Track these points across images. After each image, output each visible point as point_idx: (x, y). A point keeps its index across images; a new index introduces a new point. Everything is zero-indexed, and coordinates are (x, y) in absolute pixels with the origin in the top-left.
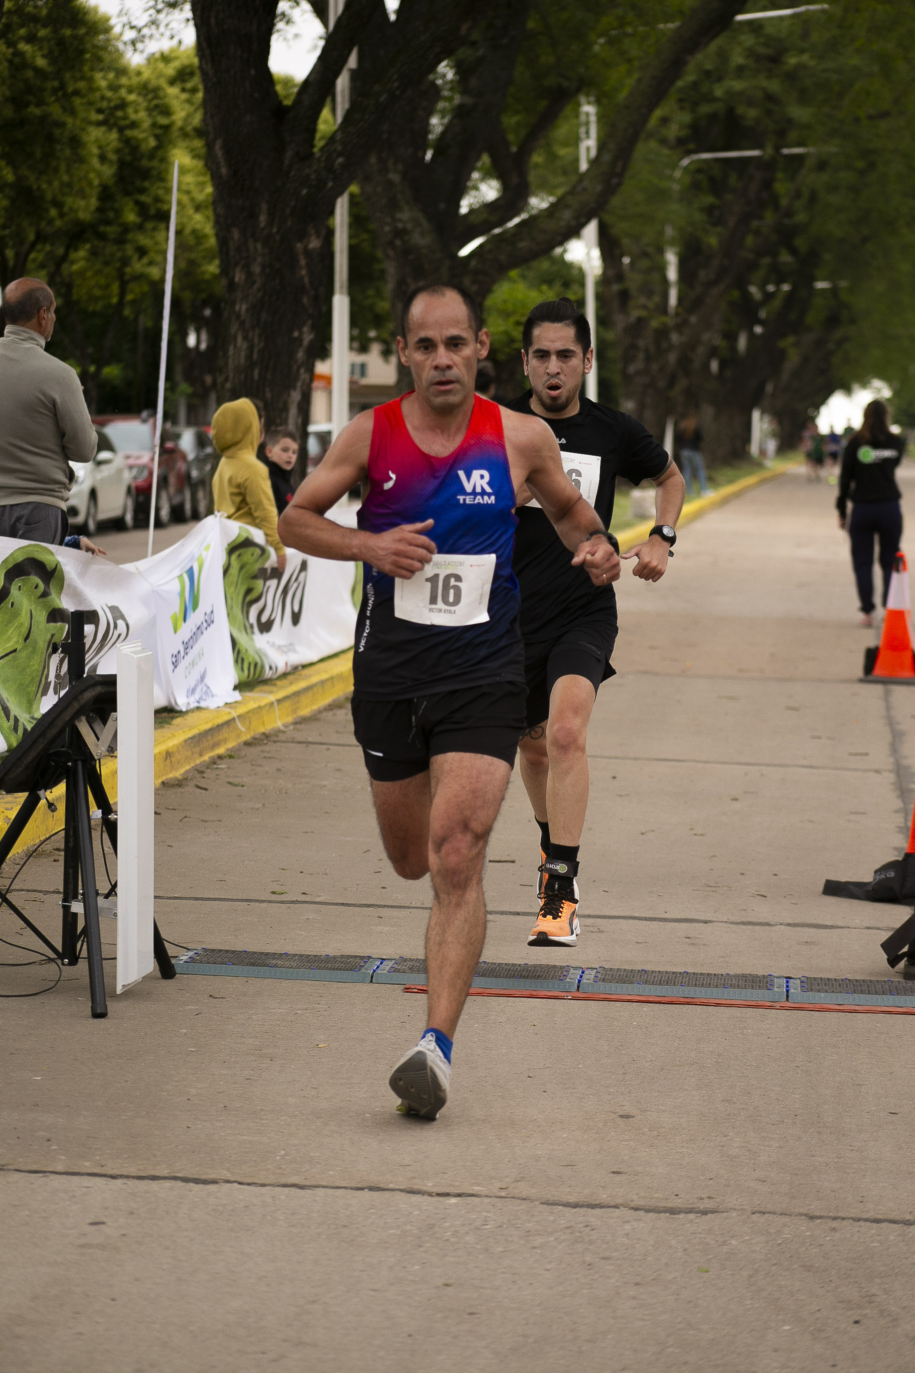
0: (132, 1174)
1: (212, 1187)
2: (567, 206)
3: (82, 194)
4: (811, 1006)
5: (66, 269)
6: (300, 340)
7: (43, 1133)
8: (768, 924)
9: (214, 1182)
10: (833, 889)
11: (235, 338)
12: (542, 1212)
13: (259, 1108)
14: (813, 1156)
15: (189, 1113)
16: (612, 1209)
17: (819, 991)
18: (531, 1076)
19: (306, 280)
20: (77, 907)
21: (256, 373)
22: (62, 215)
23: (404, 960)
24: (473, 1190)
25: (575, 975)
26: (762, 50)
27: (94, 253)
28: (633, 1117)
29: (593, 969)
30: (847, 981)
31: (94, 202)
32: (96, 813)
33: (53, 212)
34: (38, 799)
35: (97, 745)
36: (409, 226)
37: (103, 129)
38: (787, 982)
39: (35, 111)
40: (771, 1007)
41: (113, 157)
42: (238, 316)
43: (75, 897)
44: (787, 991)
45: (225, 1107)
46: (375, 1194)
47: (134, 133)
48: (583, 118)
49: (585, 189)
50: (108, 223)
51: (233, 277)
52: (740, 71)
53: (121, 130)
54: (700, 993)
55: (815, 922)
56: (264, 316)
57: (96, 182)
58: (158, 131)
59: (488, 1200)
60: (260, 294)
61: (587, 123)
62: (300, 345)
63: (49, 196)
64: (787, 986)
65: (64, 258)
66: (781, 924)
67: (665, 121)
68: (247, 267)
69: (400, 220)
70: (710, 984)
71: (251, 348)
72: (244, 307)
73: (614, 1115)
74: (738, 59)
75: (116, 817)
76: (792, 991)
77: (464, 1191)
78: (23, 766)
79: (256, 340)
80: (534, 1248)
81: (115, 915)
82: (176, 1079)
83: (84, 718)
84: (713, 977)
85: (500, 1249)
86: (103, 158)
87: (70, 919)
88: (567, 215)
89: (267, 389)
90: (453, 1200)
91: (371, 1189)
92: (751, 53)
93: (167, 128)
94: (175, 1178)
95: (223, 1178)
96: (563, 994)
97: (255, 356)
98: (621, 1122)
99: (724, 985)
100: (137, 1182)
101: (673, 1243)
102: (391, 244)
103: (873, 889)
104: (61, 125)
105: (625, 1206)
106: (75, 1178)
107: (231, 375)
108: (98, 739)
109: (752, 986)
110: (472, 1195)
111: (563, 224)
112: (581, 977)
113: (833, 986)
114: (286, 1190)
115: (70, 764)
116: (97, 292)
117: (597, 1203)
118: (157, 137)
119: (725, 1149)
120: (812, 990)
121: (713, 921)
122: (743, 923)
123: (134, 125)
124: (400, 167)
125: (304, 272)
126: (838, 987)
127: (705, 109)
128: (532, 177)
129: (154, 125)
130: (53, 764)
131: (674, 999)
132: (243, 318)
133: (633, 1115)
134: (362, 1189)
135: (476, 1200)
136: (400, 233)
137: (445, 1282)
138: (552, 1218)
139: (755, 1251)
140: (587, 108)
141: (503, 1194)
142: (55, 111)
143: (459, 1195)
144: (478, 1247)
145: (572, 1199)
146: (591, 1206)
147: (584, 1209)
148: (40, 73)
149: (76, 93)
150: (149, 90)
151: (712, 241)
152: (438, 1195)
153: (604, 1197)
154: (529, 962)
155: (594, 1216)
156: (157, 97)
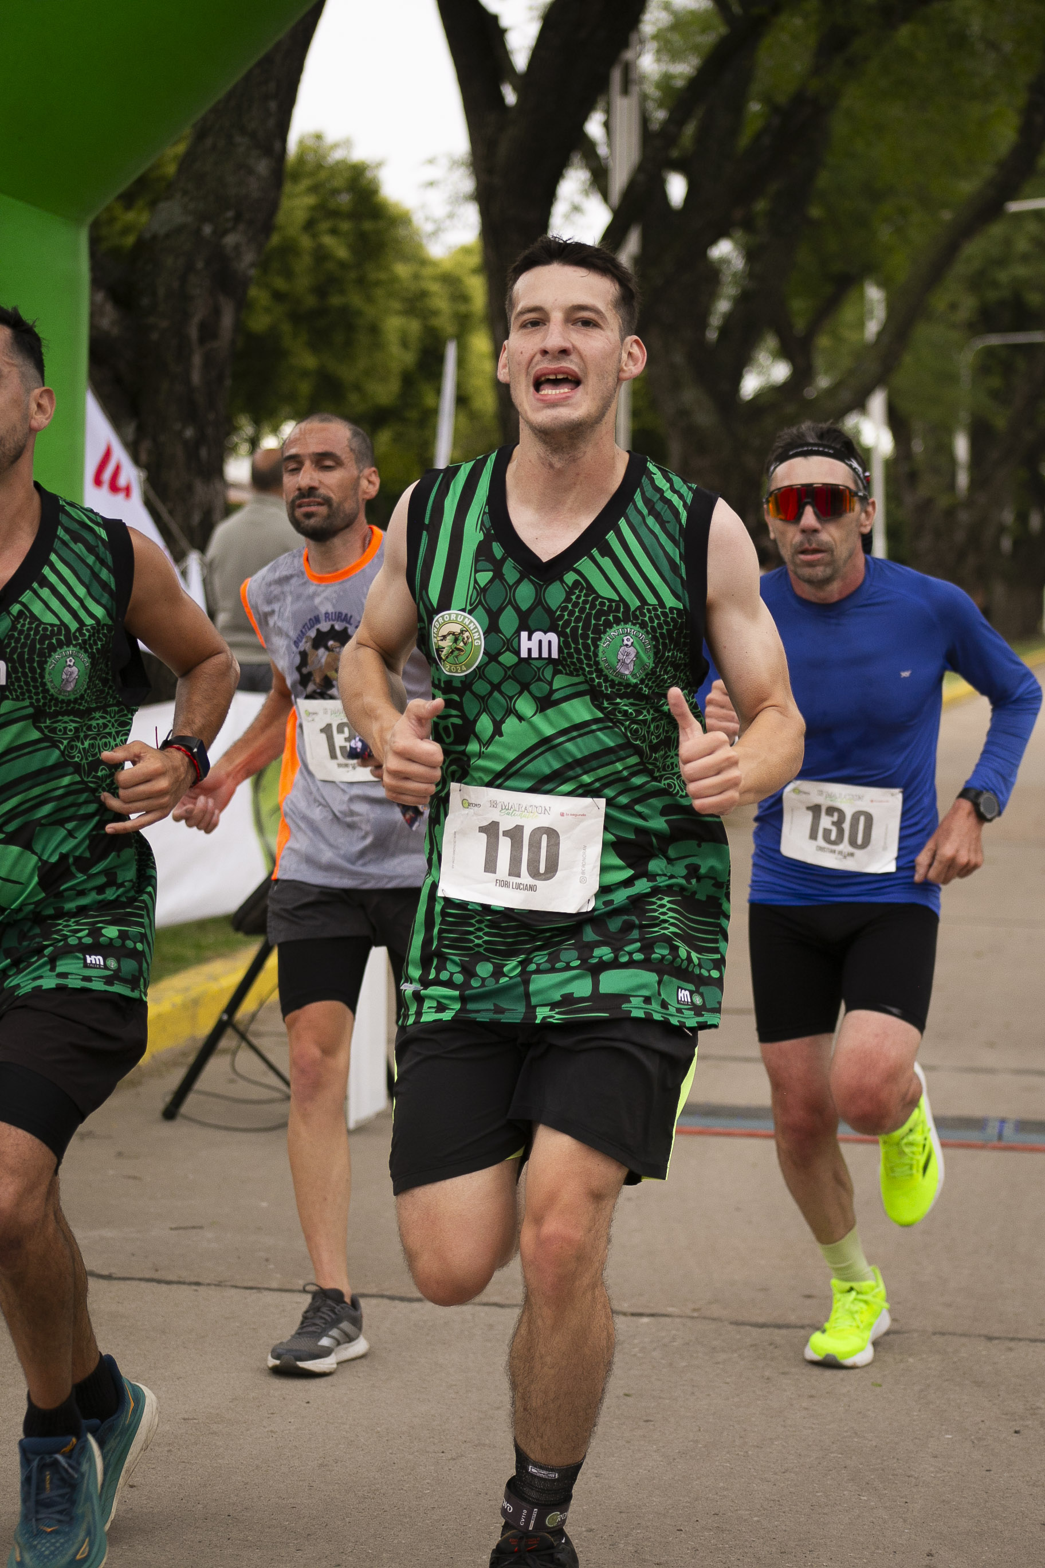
3: (384, 380)
4: (1024, 1146)
7: (262, 1254)
8: (992, 1071)
12: (730, 1331)
14: (1002, 1283)
16: (798, 1330)
17: (1031, 1132)
18: (739, 1207)
24: (667, 1311)
36: (692, 406)
38: (1002, 1124)
39: (336, 300)
40: (982, 1147)
44: (1000, 1132)
49: (864, 370)
50: (409, 407)
52: (1025, 258)
53: (423, 318)
57: (397, 367)
59: (678, 1320)
64: (1001, 1128)
67: (953, 307)
69: (683, 401)
74: (1022, 245)
76: (1004, 1132)
77: (658, 1312)
80: (717, 1363)
85: (684, 1364)
86: (404, 344)
88: (846, 396)
92: (1036, 241)
93: (466, 316)
94: (382, 1296)
104: (359, 313)
110: (665, 1315)
114: (486, 1308)
120: (1024, 1132)
123: (435, 313)
124: (684, 349)
127: (992, 295)
128: (819, 361)
129: (455, 313)
135: (668, 1320)
136: (684, 413)
137: (627, 1392)
138: (738, 1337)
139: (929, 1369)
140: (874, 294)
141: (695, 1314)
142: (356, 300)
143: (652, 1315)
144: (663, 1362)
145: (761, 1320)
146: (779, 1327)
147: (771, 1329)
148: (342, 265)
149: (378, 283)
150: (450, 280)
151: (1001, 422)
152: (633, 1315)
153: (792, 1318)
154: (752, 1104)
155: (779, 1336)
156: (457, 286)
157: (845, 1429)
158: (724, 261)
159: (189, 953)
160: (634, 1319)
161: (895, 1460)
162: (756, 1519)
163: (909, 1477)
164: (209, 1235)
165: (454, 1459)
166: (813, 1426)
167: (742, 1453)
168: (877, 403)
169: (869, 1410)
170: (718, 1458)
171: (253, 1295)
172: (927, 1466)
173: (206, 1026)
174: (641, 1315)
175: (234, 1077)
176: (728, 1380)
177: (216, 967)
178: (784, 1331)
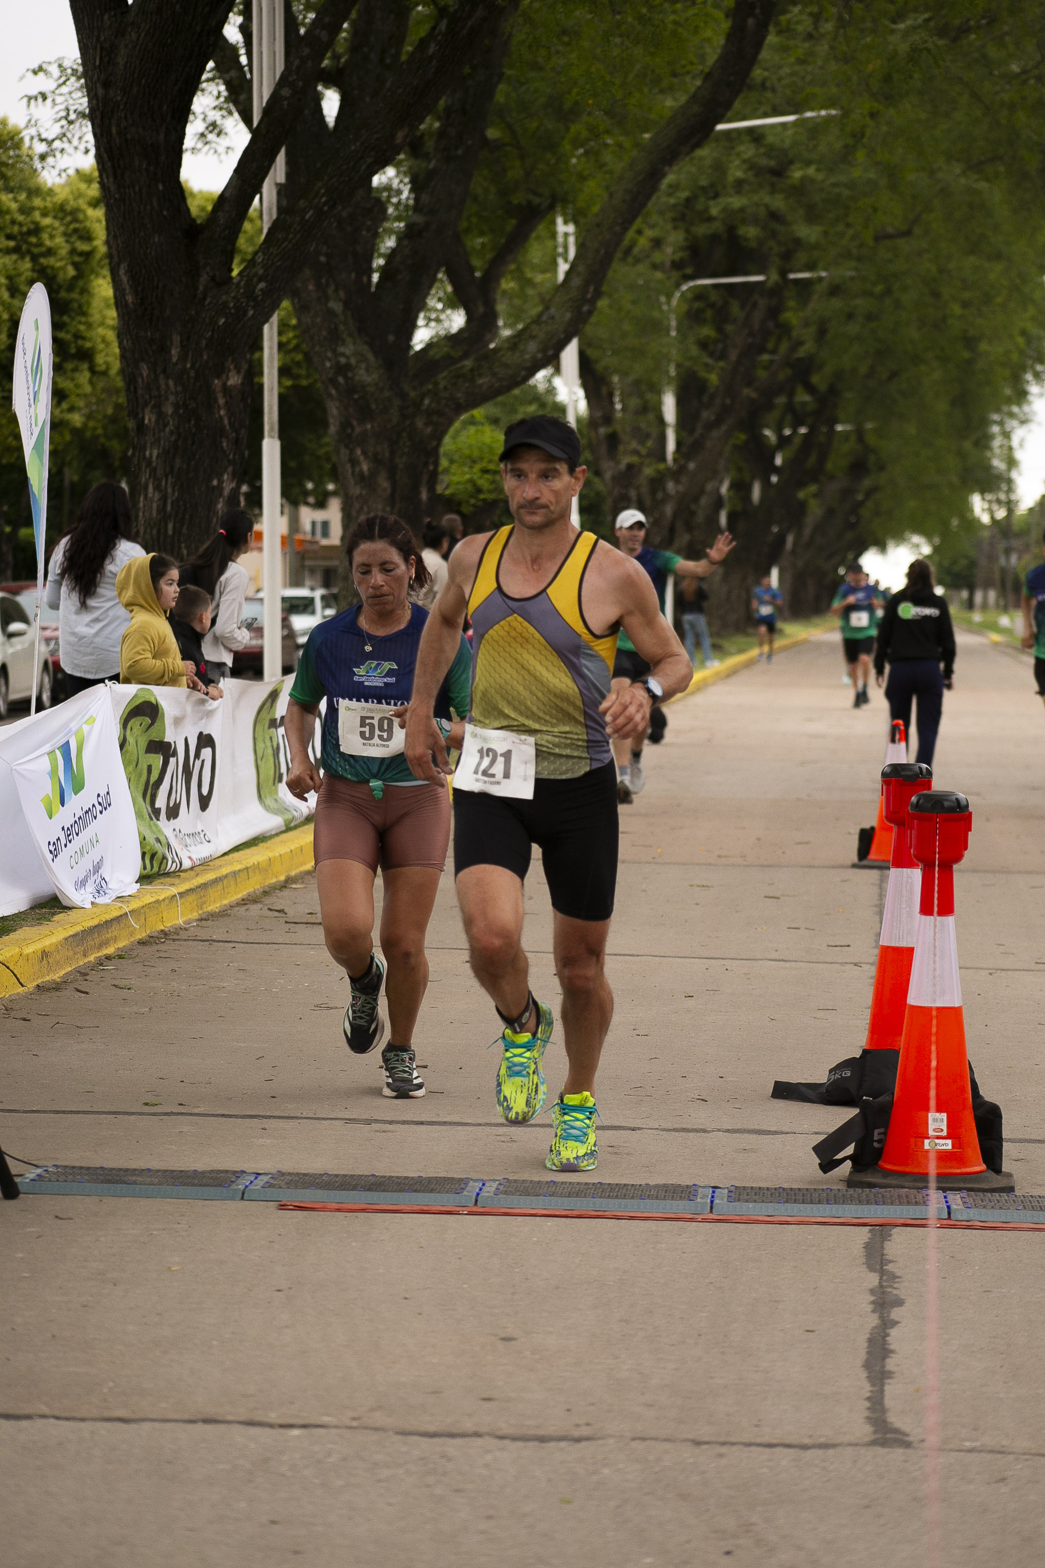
1: (25, 1423)
2: (533, 337)
4: (738, 1218)
6: (220, 488)
8: (705, 1131)
9: (28, 1417)
10: (784, 1091)
11: (146, 488)
12: (395, 1443)
13: (92, 1336)
14: (712, 1378)
15: (10, 1344)
16: (475, 1438)
17: (747, 1201)
18: (407, 1296)
19: (226, 422)
21: (170, 526)
23: (281, 1174)
24: (321, 1420)
25: (474, 1187)
26: (764, 162)
28: (516, 1339)
29: (494, 1180)
30: (781, 1190)
36: (353, 361)
37: (14, 257)
38: (714, 1192)
40: (691, 1220)
42: (149, 463)
44: (712, 1202)
45: (53, 1336)
46: (208, 1427)
48: (560, 239)
49: (553, 318)
51: (143, 419)
52: (739, 186)
54: (613, 1205)
55: (757, 1127)
56: (178, 462)
58: (77, 259)
59: (336, 1431)
60: (173, 439)
61: (566, 247)
62: (221, 495)
64: (713, 1197)
66: (719, 1130)
67: (658, 244)
68: (158, 407)
69: (343, 355)
70: (625, 1195)
71: (164, 499)
72: (155, 452)
73: (493, 1338)
74: (736, 172)
76: (716, 1201)
77: (311, 1422)
79: (170, 490)
80: (380, 1481)
82: (2, 1307)
84: (629, 1187)
85: (340, 1483)
88: (532, 347)
89: (183, 545)
90: (296, 1432)
91: (205, 1421)
92: (751, 166)
93: (88, 255)
95: (40, 1413)
96: (457, 1209)
97: (169, 508)
98: (501, 1345)
99: (641, 1196)
101: (538, 1473)
102: (333, 382)
103: (827, 1091)
105: (490, 1434)
107: (142, 531)
109: (673, 1197)
110: (319, 1426)
111: (527, 356)
112: (481, 1189)
113: (763, 1195)
114: (107, 1424)
117: (459, 1432)
118: (76, 265)
119: (614, 1372)
120: (739, 1200)
121: (642, 1128)
122: (675, 1130)
123: (50, 252)
124: (342, 294)
125: (222, 412)
126: (769, 1196)
127: (702, 230)
128: (502, 308)
129: (73, 251)
131: (583, 1213)
132: (154, 464)
133: (516, 1337)
134: (194, 1422)
135: (323, 1431)
136: (343, 369)
137: (272, 1519)
138: (404, 1449)
139: (627, 1481)
140: (564, 228)
141: (355, 1424)
143: (304, 1426)
144: (316, 1481)
145: (432, 1428)
146: (452, 1435)
147: (444, 1439)
150: (65, 212)
151: (714, 378)
152: (282, 1426)
153: (469, 1426)
154: (424, 1175)
155: (452, 1446)
156: (75, 220)
157: (528, 1555)
158: (388, 188)
160: (283, 1431)
166: (491, 1552)
168: (570, 355)
169: (556, 1532)
176: (392, 1501)
178: (458, 1441)
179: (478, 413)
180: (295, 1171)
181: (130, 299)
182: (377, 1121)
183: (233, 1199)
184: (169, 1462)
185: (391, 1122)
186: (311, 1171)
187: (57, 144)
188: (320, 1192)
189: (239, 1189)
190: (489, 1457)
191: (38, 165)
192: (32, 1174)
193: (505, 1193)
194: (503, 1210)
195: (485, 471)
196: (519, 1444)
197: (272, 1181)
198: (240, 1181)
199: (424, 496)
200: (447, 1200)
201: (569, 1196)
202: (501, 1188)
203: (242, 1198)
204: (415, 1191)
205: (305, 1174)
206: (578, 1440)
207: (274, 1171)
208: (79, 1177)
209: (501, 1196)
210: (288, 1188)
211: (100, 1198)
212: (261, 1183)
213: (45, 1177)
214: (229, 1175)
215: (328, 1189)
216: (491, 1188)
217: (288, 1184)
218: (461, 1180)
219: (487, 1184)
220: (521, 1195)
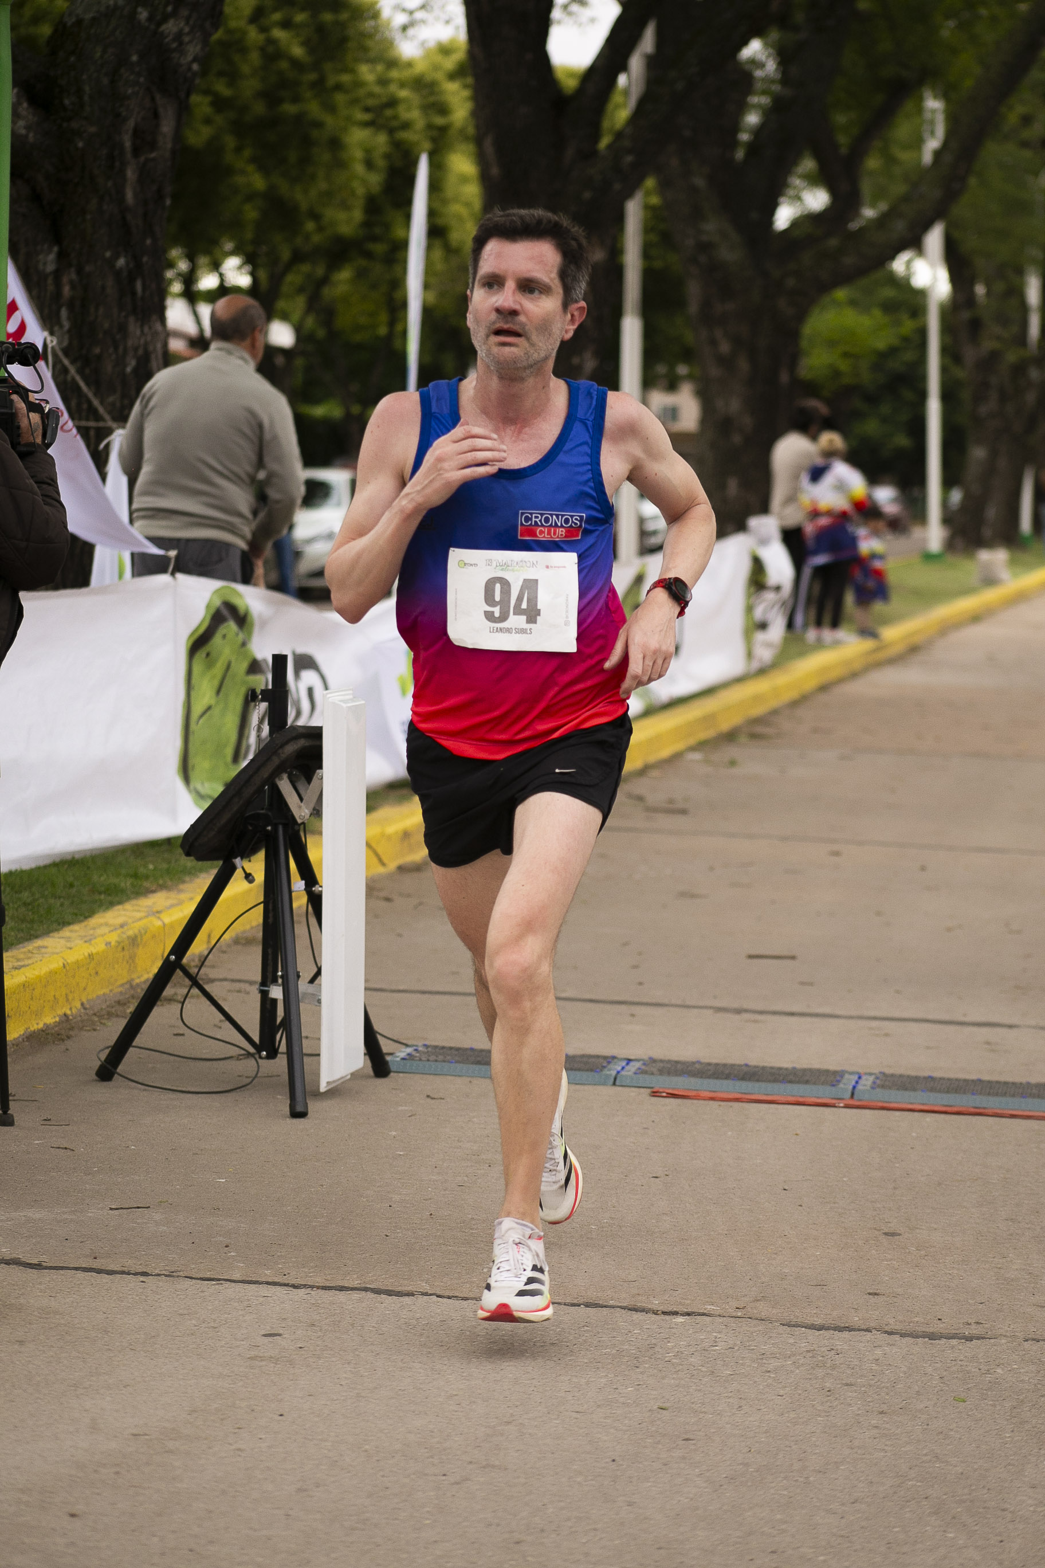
0: (317, 1284)
1: (407, 1300)
2: (901, 214)
3: (345, 206)
5: (327, 292)
7: (221, 1239)
9: (410, 1294)
12: (782, 1334)
13: (470, 1216)
15: (389, 1221)
16: (863, 1333)
18: (786, 1188)
20: (276, 992)
22: (320, 229)
23: (653, 1061)
24: (705, 1309)
25: (850, 1081)
27: (361, 274)
28: (900, 1235)
29: (870, 1074)
31: (358, 215)
32: (298, 885)
33: (310, 226)
34: (233, 869)
35: (300, 807)
36: (716, 239)
37: (370, 130)
39: (290, 108)
41: (381, 163)
43: (274, 981)
45: (431, 1214)
46: (592, 1311)
47: (403, 135)
48: (927, 115)
49: (921, 197)
50: (375, 239)
53: (391, 131)
54: (994, 1103)
57: (360, 191)
58: (434, 133)
59: (721, 1320)
61: (932, 122)
63: (304, 206)
65: (324, 281)
67: (1027, 120)
69: (705, 232)
70: (1006, 1093)
73: (877, 1232)
75: (320, 889)
77: (695, 1310)
78: (216, 830)
80: (768, 1371)
81: (319, 1001)
82: (378, 1184)
83: (285, 776)
84: (1010, 1085)
85: (728, 1372)
86: (369, 164)
87: (268, 1006)
88: (901, 224)
90: (680, 1319)
91: (588, 1305)
93: (443, 130)
94: (366, 1289)
95: (422, 1290)
96: (833, 1101)
98: (884, 1240)
99: (1023, 1094)
100: (321, 1292)
101: (930, 1370)
102: (694, 259)
104: (319, 125)
105: (878, 1329)
106: (253, 1286)
108: (301, 799)
110: (704, 1314)
111: (894, 236)
112: (857, 1082)
115: (269, 828)
116: (363, 320)
117: (847, 1325)
118: (434, 140)
119: (1002, 1271)
121: (1020, 1026)
123: (406, 126)
124: (706, 169)
128: (866, 187)
129: (430, 127)
130: (250, 828)
131: (963, 1108)
133: (900, 1232)
134: (579, 1305)
135: (708, 1319)
136: (705, 247)
137: (661, 1405)
138: (791, 1341)
139: (1022, 1381)
140: (933, 104)
141: (739, 1314)
142: (313, 108)
143: (688, 1314)
144: (704, 1369)
145: (818, 1321)
146: (839, 1329)
147: (832, 1332)
148: (296, 64)
149: (339, 87)
150: (424, 85)
152: (664, 1313)
153: (855, 1320)
154: (798, 1066)
155: (840, 1340)
156: (432, 93)
157: (924, 1452)
158: (753, 62)
159: (126, 883)
160: (667, 1317)
161: (985, 1491)
162: (822, 1558)
163: (1004, 1510)
164: (157, 1217)
165: (457, 1483)
166: (886, 1448)
167: (802, 1479)
168: (934, 240)
169: (952, 1430)
170: (773, 1485)
171: (211, 1287)
172: (1025, 1498)
173: (149, 968)
174: (676, 1313)
175: (183, 1030)
176: (782, 1392)
177: (159, 900)
178: (846, 1334)
179: (841, 294)
180: (667, 1058)
181: (495, 171)
182: (746, 1011)
183: (604, 1084)
184: (553, 1344)
185: (761, 1013)
186: (682, 1059)
187: (419, 15)
188: (693, 1080)
189: (611, 1075)
190: (878, 1352)
191: (398, 37)
192: (402, 1053)
193: (883, 1087)
194: (880, 1104)
195: (846, 355)
196: (909, 1340)
197: (643, 1067)
198: (611, 1066)
199: (784, 378)
200: (823, 1093)
201: (948, 1092)
202: (878, 1082)
203: (614, 1084)
204: (791, 1082)
205: (677, 1062)
206: (969, 1339)
207: (646, 1057)
208: (449, 1058)
209: (878, 1090)
210: (661, 1074)
211: (469, 1079)
212: (633, 1070)
213: (416, 1057)
214: (601, 1060)
215: (701, 1077)
216: (867, 1082)
217: (661, 1072)
218: (835, 1073)
219: (864, 1078)
220: (898, 1089)
